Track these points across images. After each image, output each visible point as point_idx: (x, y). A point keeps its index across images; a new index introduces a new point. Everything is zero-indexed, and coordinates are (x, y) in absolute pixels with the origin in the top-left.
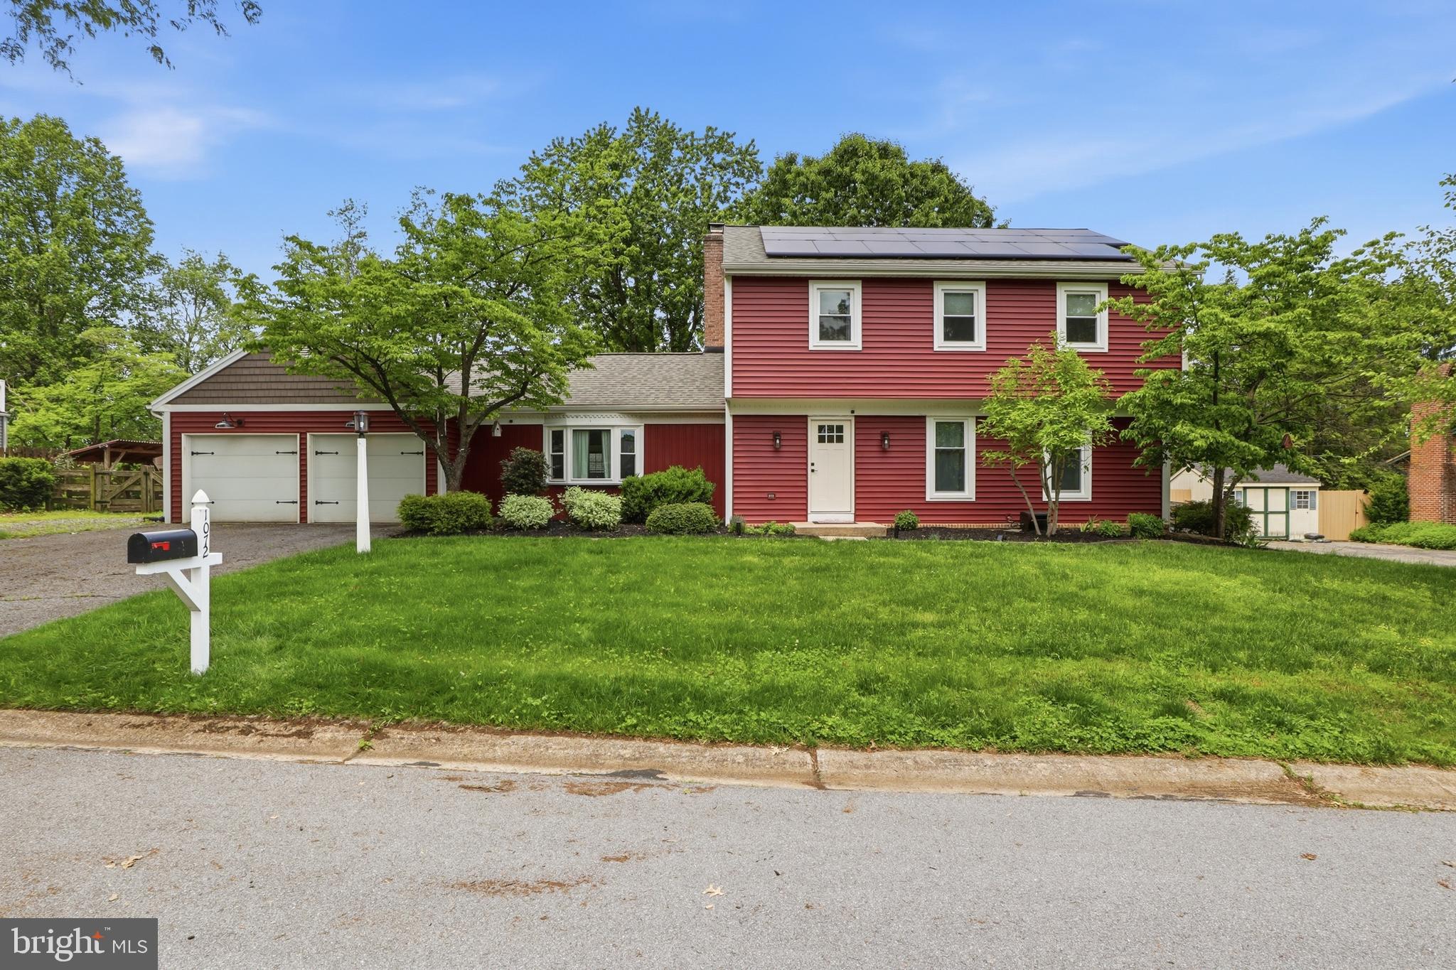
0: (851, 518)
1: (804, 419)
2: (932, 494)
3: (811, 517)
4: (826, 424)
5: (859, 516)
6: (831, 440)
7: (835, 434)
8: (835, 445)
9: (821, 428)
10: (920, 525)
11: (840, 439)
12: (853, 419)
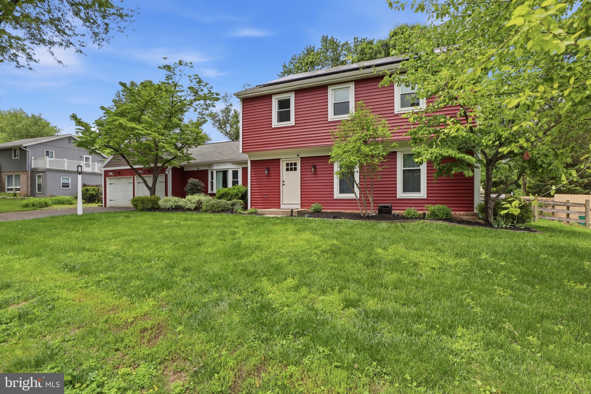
0: (299, 206)
1: (278, 160)
2: (337, 195)
3: (282, 206)
4: (289, 162)
5: (302, 205)
6: (291, 170)
7: (293, 167)
8: (293, 172)
9: (287, 165)
10: (323, 211)
11: (295, 169)
12: (300, 159)
